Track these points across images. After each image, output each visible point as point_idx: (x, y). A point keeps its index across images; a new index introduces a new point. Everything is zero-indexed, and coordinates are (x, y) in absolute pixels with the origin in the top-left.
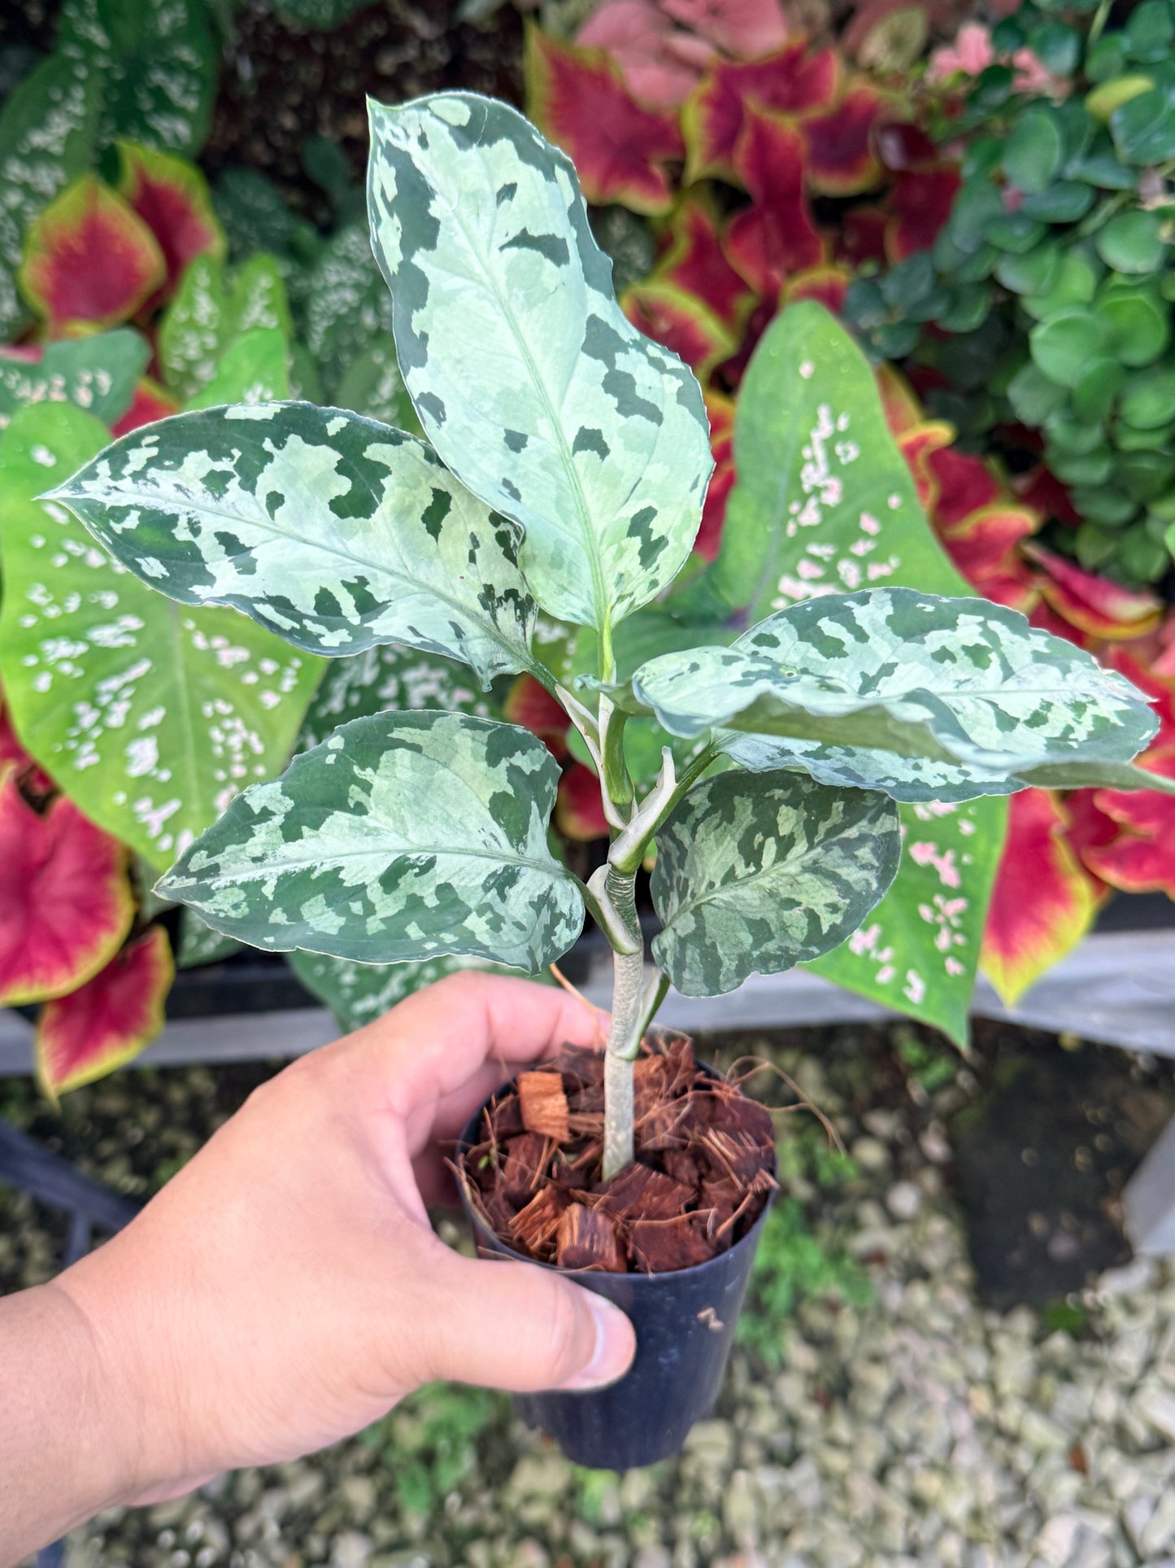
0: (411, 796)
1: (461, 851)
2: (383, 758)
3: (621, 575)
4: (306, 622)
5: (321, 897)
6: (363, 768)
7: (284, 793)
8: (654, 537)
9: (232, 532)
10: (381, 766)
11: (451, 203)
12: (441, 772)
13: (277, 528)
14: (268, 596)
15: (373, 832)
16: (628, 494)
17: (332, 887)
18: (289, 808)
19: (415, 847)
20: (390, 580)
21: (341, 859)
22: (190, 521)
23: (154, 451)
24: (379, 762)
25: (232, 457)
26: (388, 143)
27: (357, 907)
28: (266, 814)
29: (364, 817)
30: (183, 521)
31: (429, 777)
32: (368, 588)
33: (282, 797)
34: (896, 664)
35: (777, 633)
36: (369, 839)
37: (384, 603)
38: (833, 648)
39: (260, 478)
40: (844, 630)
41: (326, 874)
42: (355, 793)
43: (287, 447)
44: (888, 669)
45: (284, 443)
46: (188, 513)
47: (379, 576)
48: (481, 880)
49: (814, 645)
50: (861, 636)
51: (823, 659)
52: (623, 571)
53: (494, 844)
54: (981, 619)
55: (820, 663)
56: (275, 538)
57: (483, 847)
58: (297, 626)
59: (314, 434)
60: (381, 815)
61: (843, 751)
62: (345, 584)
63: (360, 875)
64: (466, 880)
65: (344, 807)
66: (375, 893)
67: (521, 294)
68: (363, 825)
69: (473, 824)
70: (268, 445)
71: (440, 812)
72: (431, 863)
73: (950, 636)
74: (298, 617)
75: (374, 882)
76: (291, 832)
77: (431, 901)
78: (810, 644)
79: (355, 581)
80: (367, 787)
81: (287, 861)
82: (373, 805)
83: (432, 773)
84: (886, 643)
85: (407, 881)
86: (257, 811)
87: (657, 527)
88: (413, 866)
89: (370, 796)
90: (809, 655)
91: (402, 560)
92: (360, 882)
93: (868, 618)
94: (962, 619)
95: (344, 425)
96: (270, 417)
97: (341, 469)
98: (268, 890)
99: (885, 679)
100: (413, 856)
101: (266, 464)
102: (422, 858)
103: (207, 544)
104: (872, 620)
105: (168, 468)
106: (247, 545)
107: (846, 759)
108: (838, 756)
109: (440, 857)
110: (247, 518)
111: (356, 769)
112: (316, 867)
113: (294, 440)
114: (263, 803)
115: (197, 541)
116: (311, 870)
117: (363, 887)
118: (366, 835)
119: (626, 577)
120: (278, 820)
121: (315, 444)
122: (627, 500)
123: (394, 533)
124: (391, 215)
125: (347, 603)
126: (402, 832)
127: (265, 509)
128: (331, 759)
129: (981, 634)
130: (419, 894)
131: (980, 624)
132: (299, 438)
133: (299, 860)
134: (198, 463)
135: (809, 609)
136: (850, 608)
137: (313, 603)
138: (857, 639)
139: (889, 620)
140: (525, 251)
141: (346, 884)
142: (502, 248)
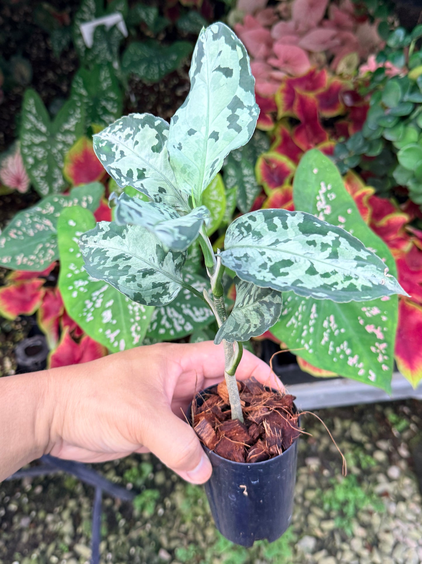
0: (135, 237)
1: (141, 259)
3: (205, 181)
4: (122, 178)
5: (100, 256)
7: (109, 226)
8: (214, 168)
9: (124, 151)
13: (134, 151)
14: (116, 168)
15: (123, 244)
17: (103, 255)
18: (108, 230)
19: (129, 252)
21: (110, 248)
22: (117, 146)
23: (121, 127)
25: (133, 130)
27: (103, 262)
28: (102, 230)
29: (124, 240)
30: (115, 146)
34: (290, 240)
35: (257, 217)
37: (147, 176)
38: (273, 228)
39: (136, 136)
40: (281, 223)
41: (104, 251)
42: (124, 232)
43: (144, 128)
44: (287, 241)
46: (118, 144)
47: (150, 169)
50: (285, 227)
51: (267, 230)
52: (206, 179)
54: (337, 235)
56: (132, 154)
57: (149, 260)
58: (119, 179)
59: (152, 125)
60: (127, 240)
61: (246, 260)
62: (138, 170)
63: (110, 254)
64: (136, 267)
65: (120, 235)
66: (110, 260)
68: (122, 241)
70: (140, 127)
71: (142, 245)
72: (130, 258)
73: (320, 237)
74: (121, 176)
75: (112, 257)
76: (104, 238)
77: (121, 269)
78: (266, 224)
80: (127, 231)
81: (100, 245)
82: (127, 237)
84: (294, 233)
85: (120, 261)
86: (101, 228)
88: (125, 257)
89: (127, 233)
90: (264, 228)
91: (161, 167)
92: (109, 256)
93: (291, 221)
94: (330, 233)
95: (159, 123)
96: (143, 118)
98: (93, 251)
99: (283, 243)
100: (126, 254)
101: (138, 132)
102: (128, 256)
104: (293, 222)
105: (121, 131)
106: (125, 155)
109: (133, 258)
110: (129, 147)
114: (103, 227)
115: (116, 152)
116: (102, 249)
117: (108, 258)
118: (121, 244)
120: (104, 232)
121: (151, 128)
122: (214, 157)
123: (163, 158)
125: (136, 174)
127: (133, 145)
129: (333, 241)
130: (120, 265)
131: (336, 237)
134: (128, 131)
135: (272, 212)
136: (287, 216)
137: (126, 173)
138: (283, 227)
139: (299, 225)
140: (218, 73)
141: (106, 255)
142: (213, 71)
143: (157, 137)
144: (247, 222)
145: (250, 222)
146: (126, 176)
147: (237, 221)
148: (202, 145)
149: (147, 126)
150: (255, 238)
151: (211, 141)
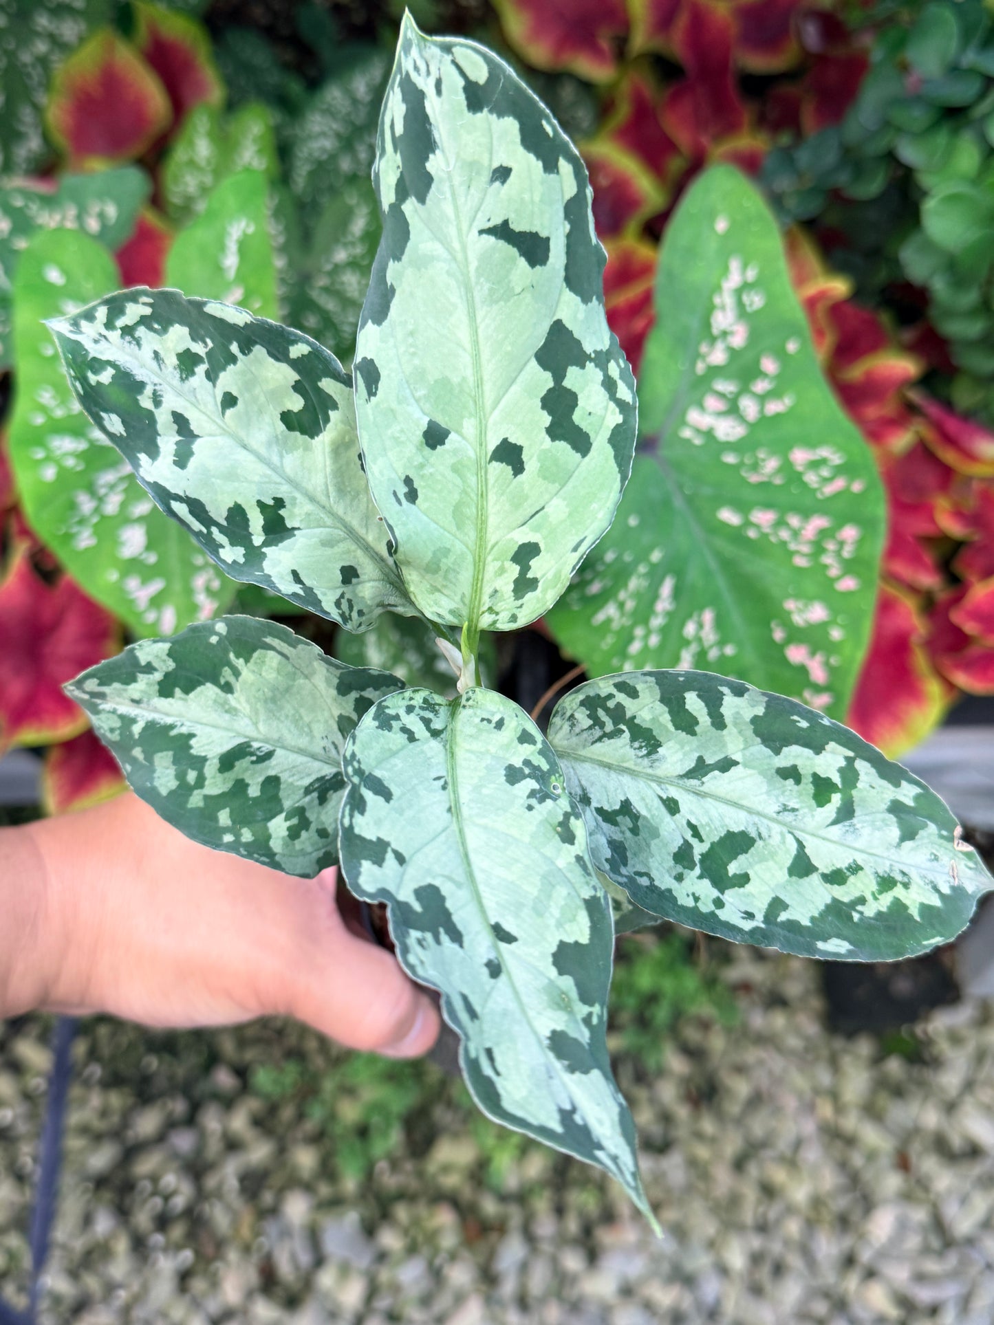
0: (270, 694)
1: (301, 751)
2: (256, 655)
3: (496, 591)
4: (214, 530)
5: (170, 753)
6: (238, 657)
7: (169, 655)
8: (530, 575)
9: (187, 415)
10: (252, 661)
12: (302, 681)
13: (225, 427)
14: (187, 497)
15: (232, 711)
16: (528, 518)
17: (181, 746)
18: (170, 669)
19: (261, 737)
21: (199, 726)
22: (155, 392)
23: (148, 311)
24: (251, 656)
25: (206, 345)
27: (192, 776)
28: (149, 669)
29: (229, 696)
30: (148, 391)
31: (291, 683)
32: (282, 512)
33: (166, 658)
34: (736, 763)
35: (639, 687)
36: (227, 716)
37: (294, 529)
38: (686, 723)
39: (222, 375)
40: (705, 711)
41: (181, 735)
42: (226, 674)
43: (251, 355)
44: (726, 765)
45: (250, 351)
46: (155, 385)
47: (298, 501)
48: (307, 781)
49: (670, 712)
50: (719, 722)
51: (671, 727)
52: (498, 589)
53: (333, 751)
54: (851, 754)
55: (667, 730)
56: (221, 435)
57: (322, 752)
58: (205, 531)
59: (279, 352)
60: (243, 699)
61: (631, 825)
62: (260, 504)
63: (206, 747)
64: (295, 777)
65: (216, 682)
66: (211, 769)
67: (487, 286)
68: (226, 702)
69: (319, 730)
70: (234, 348)
71: (292, 712)
72: (269, 755)
73: (808, 758)
74: (208, 522)
75: (214, 758)
76: (165, 690)
77: (254, 791)
78: (666, 709)
79: (271, 503)
80: (237, 673)
81: (156, 710)
82: (238, 689)
83: (294, 680)
84: (741, 739)
85: (241, 766)
86: (143, 663)
87: (537, 567)
88: (252, 754)
89: (237, 680)
90: (661, 719)
92: (203, 754)
93: (733, 711)
94: (832, 745)
95: (306, 352)
96: (241, 324)
98: (137, 729)
99: (716, 773)
100: (255, 745)
101: (230, 364)
102: (263, 749)
103: (163, 418)
104: (738, 713)
105: (155, 331)
106: (195, 432)
107: (628, 834)
108: (624, 828)
109: (279, 752)
110: (202, 407)
111: (232, 656)
112: (176, 726)
114: (150, 658)
115: (157, 413)
116: (172, 727)
117: (204, 760)
118: (227, 711)
119: (499, 594)
120: (158, 676)
121: (277, 359)
122: (523, 525)
125: (256, 521)
126: (254, 721)
127: (219, 405)
128: (214, 640)
129: (841, 770)
130: (247, 781)
131: (847, 759)
132: (264, 351)
133: (167, 714)
134: (178, 337)
135: (681, 679)
136: (723, 694)
137: (225, 514)
138: (713, 724)
139: (755, 720)
140: (502, 244)
141: (193, 751)
142: (481, 232)
143: (298, 387)
144: (611, 696)
145: (621, 698)
146: (225, 523)
147: (583, 691)
148: (472, 480)
149: (259, 351)
150: (641, 747)
151: (500, 470)
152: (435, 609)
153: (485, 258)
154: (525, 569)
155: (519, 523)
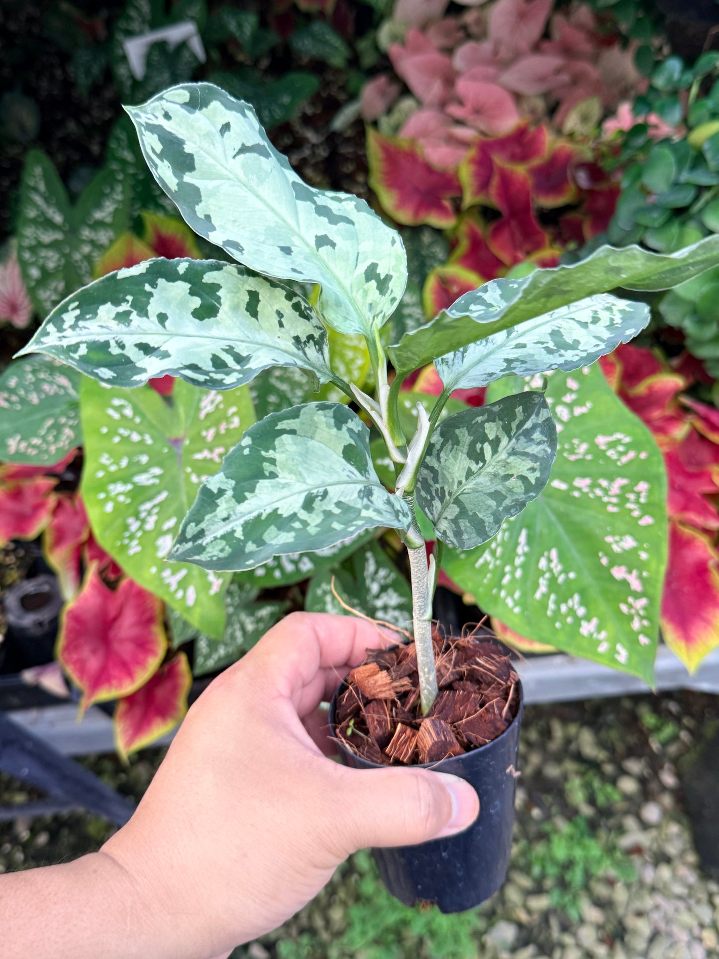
1: (338, 483)
2: (277, 442)
3: (371, 304)
4: (211, 375)
6: (267, 451)
8: (382, 277)
9: (144, 342)
10: (277, 447)
11: (195, 143)
12: (311, 442)
13: (169, 333)
14: (185, 366)
15: (285, 486)
16: (356, 262)
17: (276, 519)
20: (244, 344)
21: (274, 504)
22: (116, 342)
23: (78, 312)
24: (275, 446)
25: (128, 301)
26: (146, 123)
28: (221, 492)
29: (277, 479)
30: (113, 343)
31: (306, 447)
32: (236, 350)
33: (226, 480)
36: (286, 489)
37: (247, 356)
39: (149, 308)
41: (270, 514)
43: (159, 286)
45: (157, 285)
46: (114, 338)
47: (239, 344)
48: (356, 495)
52: (370, 302)
53: (353, 476)
57: (348, 479)
58: (208, 378)
60: (286, 475)
62: (222, 350)
63: (290, 508)
64: (349, 497)
65: (264, 477)
66: (303, 515)
67: (254, 177)
68: (279, 483)
69: (338, 468)
70: (148, 287)
72: (326, 493)
74: (206, 373)
75: (299, 510)
76: (240, 498)
79: (227, 348)
80: (273, 461)
81: (243, 515)
82: (279, 471)
83: (306, 444)
85: (317, 504)
86: (215, 491)
87: (382, 271)
88: (317, 496)
89: (276, 465)
91: (245, 334)
96: (144, 271)
97: (192, 293)
98: (239, 534)
100: (315, 491)
101: (150, 299)
103: (132, 353)
105: (89, 319)
106: (156, 346)
109: (329, 488)
110: (149, 332)
111: (263, 453)
112: (262, 513)
113: (161, 282)
114: (218, 486)
115: (126, 352)
116: (260, 515)
117: (295, 515)
118: (283, 488)
119: (374, 304)
120: (230, 493)
121: (174, 281)
122: (356, 265)
123: (235, 320)
124: (162, 161)
125: (228, 359)
126: (302, 480)
127: (158, 324)
128: (246, 452)
132: (164, 280)
133: (250, 513)
134: (107, 311)
140: (248, 155)
141: (285, 515)
142: (234, 157)
146: (214, 369)
151: (325, 250)
152: (353, 328)
153: (244, 166)
154: (377, 277)
155: (354, 267)
